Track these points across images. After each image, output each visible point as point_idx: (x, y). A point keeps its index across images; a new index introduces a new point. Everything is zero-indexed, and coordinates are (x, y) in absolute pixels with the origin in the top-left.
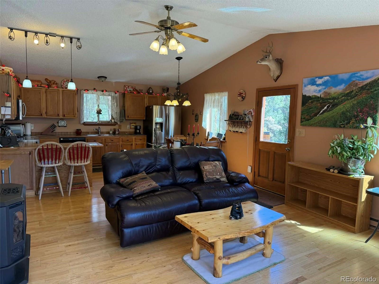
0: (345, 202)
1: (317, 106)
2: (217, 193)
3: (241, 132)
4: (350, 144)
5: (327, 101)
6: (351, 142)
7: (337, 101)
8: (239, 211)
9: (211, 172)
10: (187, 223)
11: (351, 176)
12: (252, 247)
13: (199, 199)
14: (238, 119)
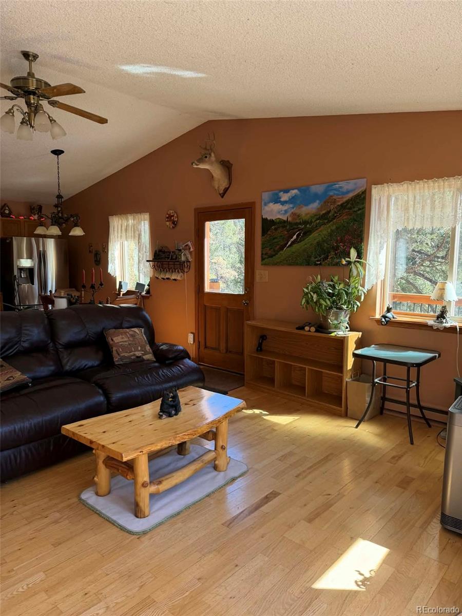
0: (327, 374)
1: (282, 235)
2: (137, 381)
3: (175, 280)
4: (329, 289)
5: (296, 227)
6: (330, 285)
7: (310, 227)
8: (174, 404)
9: (126, 346)
10: (84, 435)
11: (333, 334)
12: (197, 459)
13: (106, 394)
14: (168, 258)
